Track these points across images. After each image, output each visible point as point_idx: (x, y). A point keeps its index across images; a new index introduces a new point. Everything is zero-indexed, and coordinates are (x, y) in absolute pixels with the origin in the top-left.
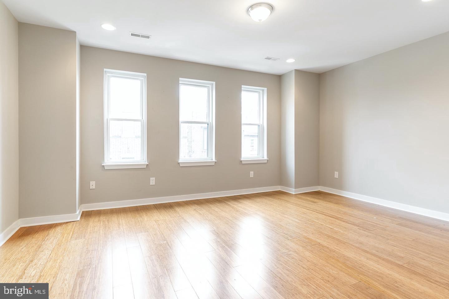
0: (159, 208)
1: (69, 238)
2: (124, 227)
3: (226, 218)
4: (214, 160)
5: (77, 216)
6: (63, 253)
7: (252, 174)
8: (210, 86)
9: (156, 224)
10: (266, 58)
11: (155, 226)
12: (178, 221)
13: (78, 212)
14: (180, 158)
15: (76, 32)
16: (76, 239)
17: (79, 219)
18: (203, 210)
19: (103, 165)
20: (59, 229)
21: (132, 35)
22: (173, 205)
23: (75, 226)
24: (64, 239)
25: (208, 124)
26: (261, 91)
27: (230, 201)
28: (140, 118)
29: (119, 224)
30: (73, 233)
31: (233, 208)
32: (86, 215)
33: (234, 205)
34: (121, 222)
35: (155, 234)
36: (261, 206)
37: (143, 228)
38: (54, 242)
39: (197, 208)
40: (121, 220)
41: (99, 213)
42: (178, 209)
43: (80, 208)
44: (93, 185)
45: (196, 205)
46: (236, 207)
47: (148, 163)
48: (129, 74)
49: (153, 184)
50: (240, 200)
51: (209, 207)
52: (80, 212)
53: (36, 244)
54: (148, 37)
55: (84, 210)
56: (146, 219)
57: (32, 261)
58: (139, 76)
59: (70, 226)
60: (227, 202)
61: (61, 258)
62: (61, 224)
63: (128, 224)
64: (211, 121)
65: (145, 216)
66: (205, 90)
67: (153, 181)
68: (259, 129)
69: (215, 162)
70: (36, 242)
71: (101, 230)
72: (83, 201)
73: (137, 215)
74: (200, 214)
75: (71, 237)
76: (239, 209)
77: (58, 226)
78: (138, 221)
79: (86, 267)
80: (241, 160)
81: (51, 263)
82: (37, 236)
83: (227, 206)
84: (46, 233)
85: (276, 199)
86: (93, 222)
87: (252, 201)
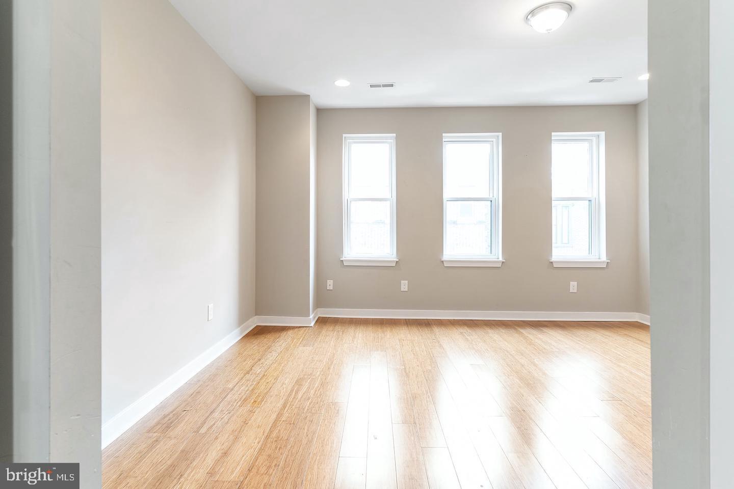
0: (410, 325)
1: (298, 344)
2: (359, 341)
3: (506, 352)
4: (501, 259)
5: (311, 320)
6: (289, 358)
7: (573, 286)
8: (495, 140)
9: (398, 343)
10: (591, 81)
11: (397, 346)
12: (430, 344)
13: (311, 317)
14: (444, 254)
15: (309, 96)
16: (304, 346)
17: (312, 324)
18: (475, 336)
19: (341, 259)
20: (290, 332)
21: (371, 86)
22: (432, 324)
23: (307, 332)
24: (293, 344)
25: (491, 201)
26: (594, 139)
27: (525, 328)
28: (389, 196)
29: (355, 337)
30: (303, 340)
31: (525, 338)
32: (322, 321)
33: (530, 334)
34: (357, 335)
35: (392, 356)
36: (579, 342)
37: (381, 346)
38: (283, 345)
39: (466, 332)
40: (357, 333)
41: (336, 321)
42: (437, 330)
43: (315, 312)
44: (330, 284)
45: (466, 327)
46: (531, 338)
47: (398, 260)
48: (370, 137)
49: (404, 290)
50: (546, 328)
51: (485, 333)
52: (314, 318)
53: (267, 344)
54: (392, 85)
55: (320, 316)
56: (388, 336)
57: (260, 360)
58: (387, 138)
59: (302, 330)
60: (519, 329)
61: (286, 362)
62: (294, 328)
63: (364, 339)
64: (495, 196)
65: (389, 331)
66: (486, 147)
67: (404, 286)
68: (590, 206)
69: (503, 262)
70: (267, 342)
71: (332, 341)
72: (318, 304)
73: (380, 330)
74: (467, 340)
75: (300, 343)
76: (537, 341)
77: (290, 329)
78: (378, 337)
79: (306, 377)
80: (551, 261)
81: (275, 365)
82: (269, 336)
83: (516, 335)
84: (277, 335)
85: (620, 335)
86: (327, 330)
87: (566, 333)
